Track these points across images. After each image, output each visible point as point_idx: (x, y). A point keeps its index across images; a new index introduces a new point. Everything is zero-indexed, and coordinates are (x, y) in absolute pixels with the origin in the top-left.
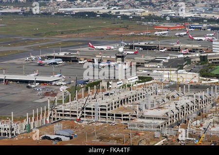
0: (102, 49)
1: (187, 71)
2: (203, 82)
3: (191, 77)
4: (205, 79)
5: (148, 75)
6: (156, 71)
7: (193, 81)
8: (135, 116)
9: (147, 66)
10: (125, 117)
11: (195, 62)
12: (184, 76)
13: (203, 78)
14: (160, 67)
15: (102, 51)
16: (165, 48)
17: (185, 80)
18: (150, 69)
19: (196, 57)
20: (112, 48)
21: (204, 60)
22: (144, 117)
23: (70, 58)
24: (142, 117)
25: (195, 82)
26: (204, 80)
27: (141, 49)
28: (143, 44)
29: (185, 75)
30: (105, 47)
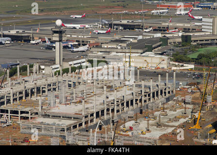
0: (75, 28)
1: (155, 54)
2: (174, 68)
3: (158, 61)
4: (177, 64)
5: (104, 57)
6: (115, 53)
7: (161, 66)
8: (37, 113)
9: (106, 47)
10: (24, 115)
11: (175, 43)
12: (148, 60)
13: (174, 63)
14: (122, 48)
15: (74, 30)
16: (150, 27)
17: (150, 65)
18: (108, 50)
19: (178, 37)
20: (87, 26)
21: (186, 41)
22: (49, 116)
23: (22, 36)
24: (46, 116)
25: (163, 68)
26: (176, 66)
27: (121, 28)
28: (125, 22)
29: (151, 59)
30: (78, 26)
